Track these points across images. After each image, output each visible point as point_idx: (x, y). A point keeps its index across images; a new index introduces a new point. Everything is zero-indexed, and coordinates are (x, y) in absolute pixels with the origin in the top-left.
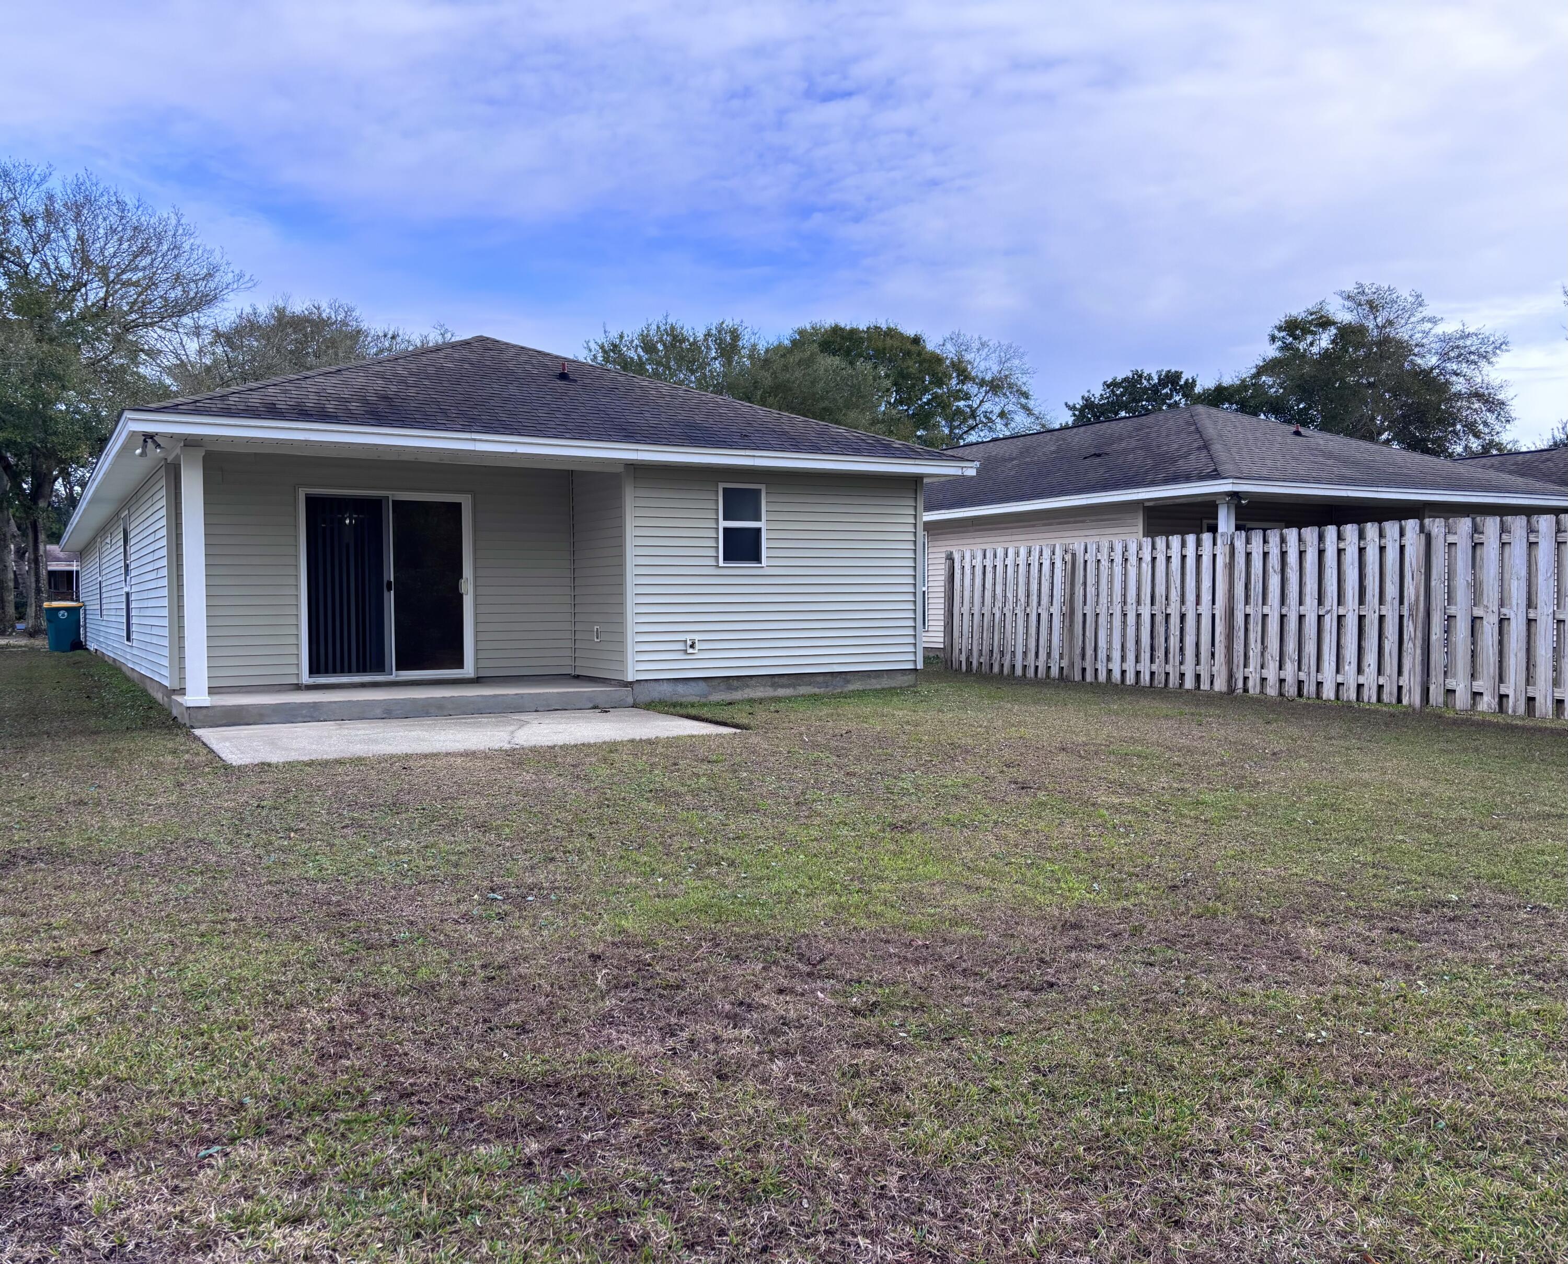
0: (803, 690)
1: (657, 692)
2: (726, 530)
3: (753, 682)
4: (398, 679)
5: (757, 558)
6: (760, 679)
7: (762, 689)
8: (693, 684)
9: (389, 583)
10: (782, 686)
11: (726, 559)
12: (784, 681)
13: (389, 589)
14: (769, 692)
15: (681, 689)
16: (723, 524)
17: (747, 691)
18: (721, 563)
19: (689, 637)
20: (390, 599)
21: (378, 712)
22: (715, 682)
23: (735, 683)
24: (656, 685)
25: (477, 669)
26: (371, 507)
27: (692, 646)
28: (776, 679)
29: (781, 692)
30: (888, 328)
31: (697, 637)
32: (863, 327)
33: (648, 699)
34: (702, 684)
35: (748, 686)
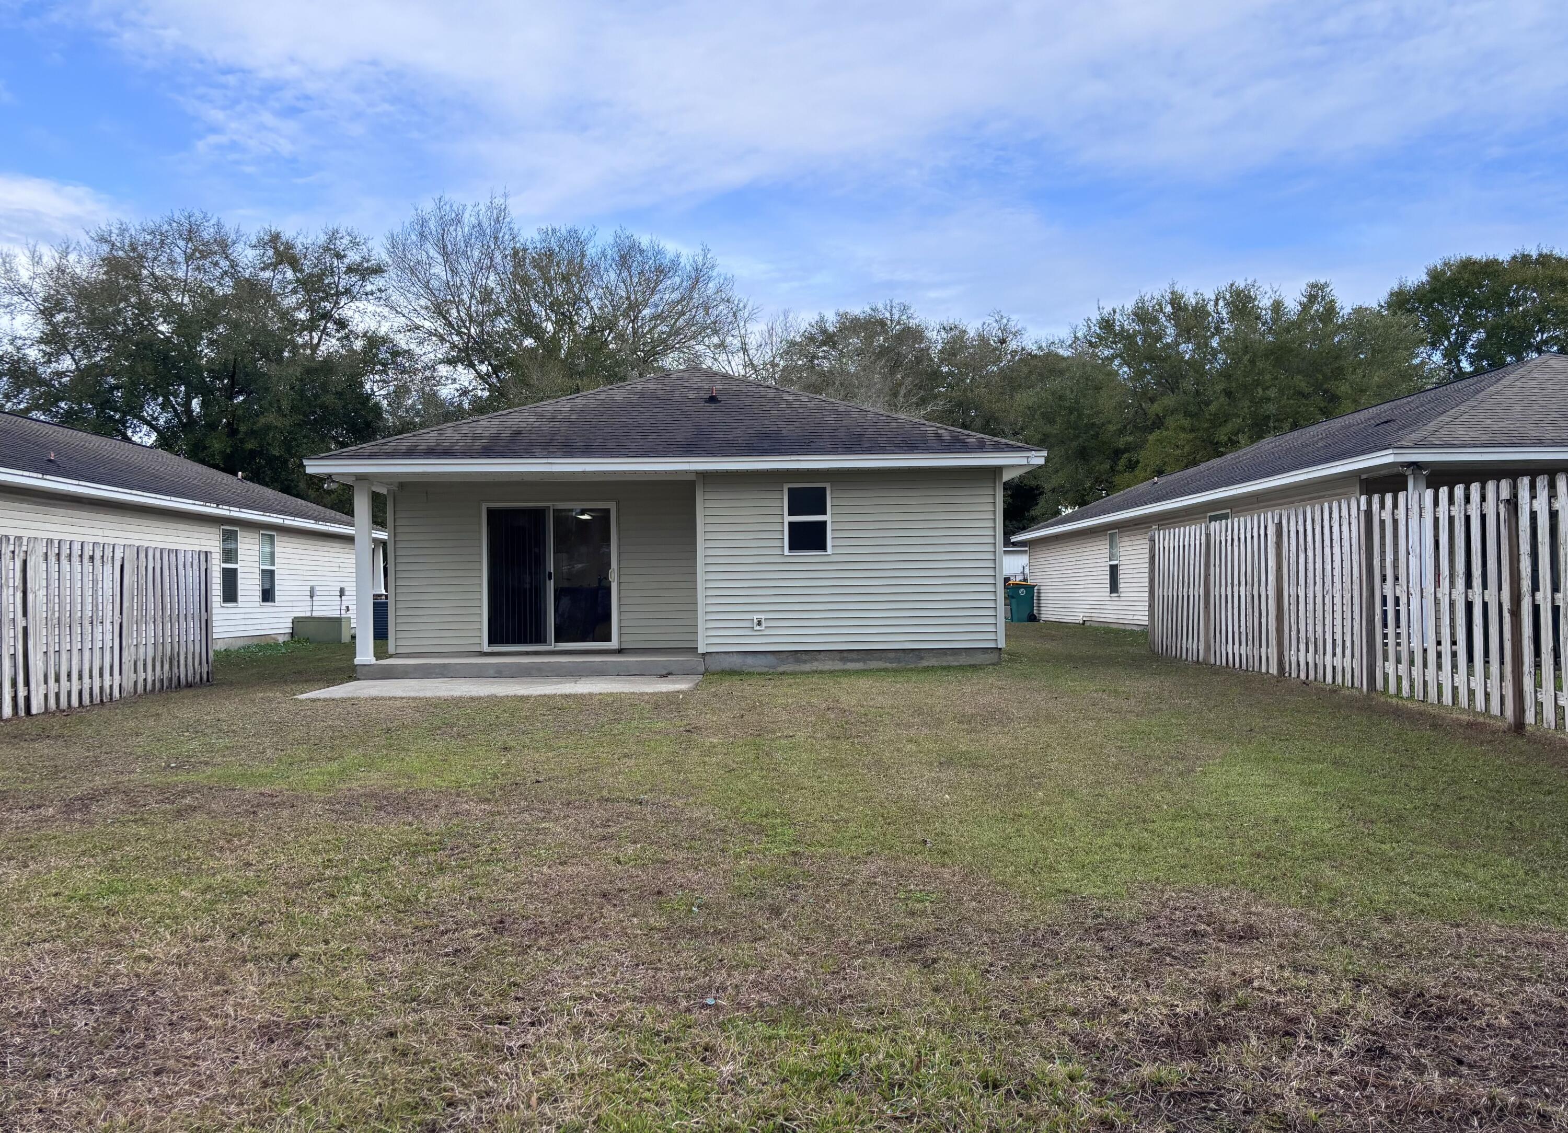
0: (874, 665)
1: (727, 663)
2: (791, 524)
3: (822, 656)
4: (557, 649)
5: (823, 547)
6: (828, 654)
7: (830, 663)
8: (762, 656)
9: (550, 574)
10: (852, 661)
11: (792, 548)
12: (854, 656)
13: (550, 578)
14: (838, 666)
15: (750, 660)
16: (788, 519)
17: (815, 663)
18: (786, 552)
19: (756, 617)
20: (551, 585)
21: (492, 672)
22: (784, 656)
23: (804, 657)
24: (727, 656)
25: (620, 642)
26: (538, 515)
27: (759, 623)
28: (845, 654)
29: (850, 666)
30: (1540, 255)
31: (763, 616)
32: (1504, 256)
33: (719, 669)
34: (770, 657)
35: (817, 660)
